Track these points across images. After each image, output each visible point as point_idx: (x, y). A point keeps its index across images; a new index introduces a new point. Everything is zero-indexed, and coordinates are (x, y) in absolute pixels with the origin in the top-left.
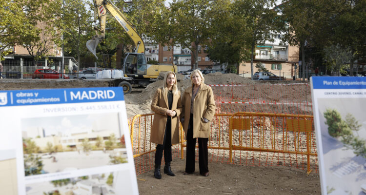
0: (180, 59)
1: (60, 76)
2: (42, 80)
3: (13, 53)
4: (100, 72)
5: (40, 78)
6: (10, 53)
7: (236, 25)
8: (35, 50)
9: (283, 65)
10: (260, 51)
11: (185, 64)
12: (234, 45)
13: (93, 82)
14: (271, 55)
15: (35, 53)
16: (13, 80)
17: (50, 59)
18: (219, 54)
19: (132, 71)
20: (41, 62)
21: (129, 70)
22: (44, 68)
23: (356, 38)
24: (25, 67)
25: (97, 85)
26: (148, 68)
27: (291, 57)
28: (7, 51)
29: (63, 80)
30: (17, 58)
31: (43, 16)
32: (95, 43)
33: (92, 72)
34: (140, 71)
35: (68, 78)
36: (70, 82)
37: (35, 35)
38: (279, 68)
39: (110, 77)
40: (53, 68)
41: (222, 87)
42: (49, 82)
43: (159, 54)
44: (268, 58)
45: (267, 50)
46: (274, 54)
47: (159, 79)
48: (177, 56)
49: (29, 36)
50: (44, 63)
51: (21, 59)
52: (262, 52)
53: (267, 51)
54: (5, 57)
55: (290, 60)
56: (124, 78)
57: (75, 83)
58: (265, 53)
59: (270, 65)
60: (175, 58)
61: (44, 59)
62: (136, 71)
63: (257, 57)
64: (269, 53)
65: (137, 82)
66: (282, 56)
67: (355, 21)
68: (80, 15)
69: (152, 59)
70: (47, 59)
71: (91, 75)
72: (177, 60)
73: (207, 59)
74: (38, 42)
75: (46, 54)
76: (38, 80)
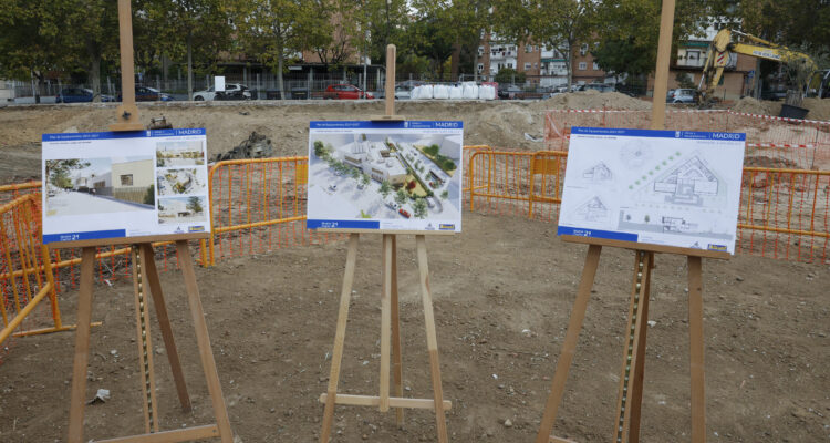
0: (551, 67)
1: (360, 94)
3: (301, 61)
4: (416, 89)
5: (333, 98)
6: (297, 62)
8: (330, 56)
10: (687, 53)
11: (559, 73)
12: (639, 43)
13: (405, 103)
15: (329, 61)
16: (298, 102)
17: (349, 69)
18: (613, 58)
20: (338, 74)
22: (342, 83)
24: (315, 82)
25: (411, 108)
28: (292, 59)
29: (364, 101)
30: (306, 69)
31: (338, 6)
33: (407, 89)
35: (373, 98)
36: (373, 104)
37: (326, 35)
39: (430, 97)
41: (593, 114)
42: (344, 104)
43: (517, 58)
44: (700, 63)
45: (699, 50)
48: (547, 62)
49: (317, 37)
50: (342, 75)
51: (311, 70)
52: (690, 54)
53: (699, 53)
54: (289, 68)
57: (379, 106)
58: (695, 55)
60: (543, 65)
61: (341, 69)
63: (681, 63)
64: (702, 55)
69: (506, 67)
70: (345, 69)
71: (405, 93)
72: (546, 67)
73: (596, 67)
74: (332, 45)
75: (345, 62)
76: (330, 101)
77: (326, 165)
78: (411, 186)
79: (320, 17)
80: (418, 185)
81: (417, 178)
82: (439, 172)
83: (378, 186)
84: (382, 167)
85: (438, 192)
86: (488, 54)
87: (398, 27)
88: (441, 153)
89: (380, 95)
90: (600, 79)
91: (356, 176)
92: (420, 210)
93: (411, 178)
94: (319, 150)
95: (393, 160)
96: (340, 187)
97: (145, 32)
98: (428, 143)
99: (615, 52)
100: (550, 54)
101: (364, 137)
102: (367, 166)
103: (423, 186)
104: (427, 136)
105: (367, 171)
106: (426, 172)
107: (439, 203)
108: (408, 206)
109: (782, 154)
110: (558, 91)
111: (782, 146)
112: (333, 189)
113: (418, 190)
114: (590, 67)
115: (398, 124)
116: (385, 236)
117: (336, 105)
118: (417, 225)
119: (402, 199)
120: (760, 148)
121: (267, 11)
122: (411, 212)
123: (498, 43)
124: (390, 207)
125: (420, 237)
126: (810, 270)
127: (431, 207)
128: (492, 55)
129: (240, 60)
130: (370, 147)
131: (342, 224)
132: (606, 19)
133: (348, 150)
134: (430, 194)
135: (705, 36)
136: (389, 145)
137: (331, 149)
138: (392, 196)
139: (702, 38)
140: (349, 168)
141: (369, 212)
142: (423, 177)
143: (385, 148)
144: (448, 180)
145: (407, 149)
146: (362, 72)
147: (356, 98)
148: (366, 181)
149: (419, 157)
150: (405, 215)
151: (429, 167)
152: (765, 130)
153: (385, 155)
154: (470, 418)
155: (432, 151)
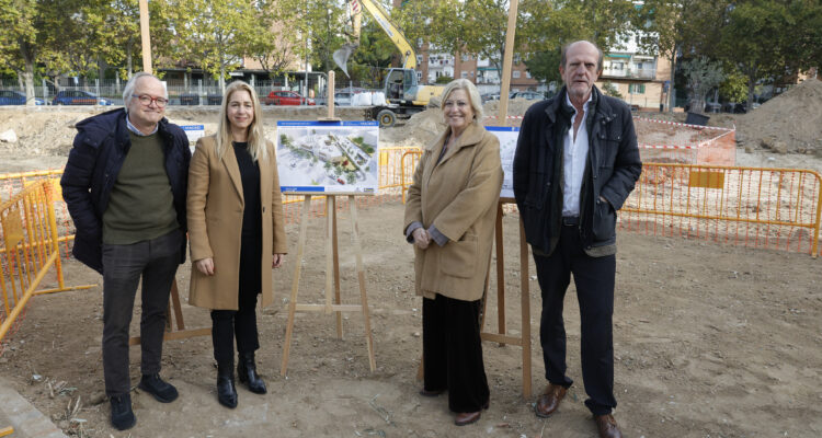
0: (487, 75)
1: (301, 101)
2: (277, 107)
3: (242, 67)
4: (356, 95)
5: (275, 104)
6: (238, 68)
7: (565, 23)
8: (271, 63)
9: (648, 86)
10: (612, 63)
13: (345, 110)
14: (629, 70)
15: (270, 68)
17: (291, 75)
18: (544, 68)
19: (397, 95)
20: (280, 80)
21: (393, 93)
22: (283, 89)
23: (755, 45)
24: (258, 88)
25: (351, 114)
26: (419, 91)
27: (660, 74)
28: (233, 66)
29: (306, 107)
30: (248, 75)
31: (279, 14)
32: (345, 55)
33: (347, 95)
34: (407, 96)
35: (314, 104)
37: (268, 43)
38: (641, 91)
39: (370, 104)
40: (296, 89)
42: (286, 111)
43: (454, 67)
44: (622, 74)
45: (622, 61)
46: (633, 68)
47: (430, 107)
48: (483, 70)
49: (260, 44)
50: (284, 82)
51: (253, 77)
52: (614, 65)
53: (622, 64)
54: (231, 74)
55: (658, 78)
56: (385, 104)
58: (619, 65)
59: (626, 86)
60: (479, 73)
61: (282, 75)
62: (402, 95)
63: (606, 73)
64: (625, 66)
65: (403, 111)
66: (647, 71)
67: (755, 17)
68: (330, 11)
69: (444, 75)
70: (287, 76)
71: (345, 100)
72: (482, 75)
73: (528, 75)
74: (274, 52)
75: (286, 69)
76: (272, 107)
77: (289, 150)
78: (345, 163)
79: (262, 25)
80: (350, 163)
81: (349, 158)
82: (363, 155)
83: (323, 164)
84: (326, 151)
85: (363, 167)
86: (426, 62)
87: (339, 35)
88: (364, 142)
89: (321, 101)
90: (533, 88)
91: (308, 157)
92: (351, 179)
93: (345, 159)
94: (283, 140)
95: (333, 147)
96: (298, 165)
97: (83, 36)
98: (356, 136)
99: (545, 61)
100: (486, 63)
101: (314, 132)
102: (316, 151)
103: (353, 164)
104: (355, 131)
105: (316, 154)
106: (355, 154)
107: (364, 175)
108: (343, 177)
109: (683, 156)
110: (492, 98)
111: (683, 147)
112: (293, 166)
113: (350, 166)
114: (522, 75)
115: (335, 123)
116: (328, 196)
117: (277, 111)
118: (350, 188)
119: (339, 172)
120: (665, 150)
121: (209, 17)
122: (346, 181)
123: (435, 52)
124: (331, 177)
125: (351, 196)
126: (670, 242)
127: (358, 177)
128: (430, 63)
129: (179, 65)
130: (317, 138)
131: (299, 189)
132: (535, 32)
133: (303, 140)
134: (358, 169)
135: (626, 49)
136: (331, 137)
137: (292, 140)
138: (333, 170)
139: (622, 51)
140: (304, 152)
141: (318, 181)
142: (353, 157)
143: (327, 139)
144: (369, 159)
145: (342, 139)
146: (303, 79)
147: (298, 104)
148: (315, 161)
149: (350, 144)
150: (342, 183)
151: (356, 151)
152: (672, 135)
153: (328, 143)
154: (391, 334)
155: (359, 140)
